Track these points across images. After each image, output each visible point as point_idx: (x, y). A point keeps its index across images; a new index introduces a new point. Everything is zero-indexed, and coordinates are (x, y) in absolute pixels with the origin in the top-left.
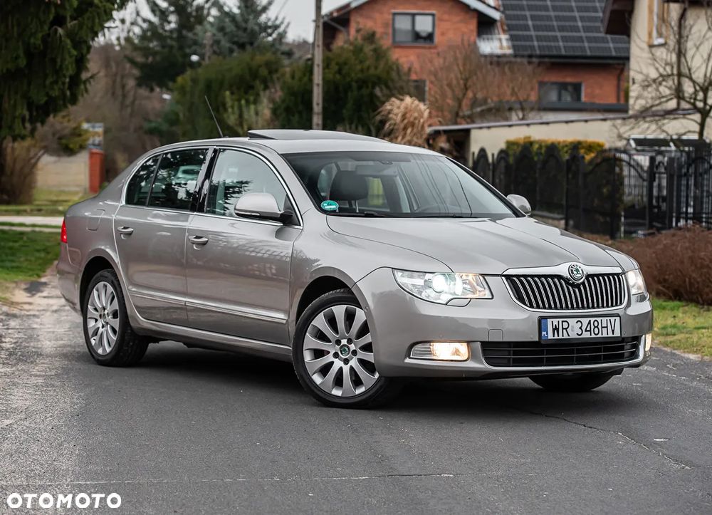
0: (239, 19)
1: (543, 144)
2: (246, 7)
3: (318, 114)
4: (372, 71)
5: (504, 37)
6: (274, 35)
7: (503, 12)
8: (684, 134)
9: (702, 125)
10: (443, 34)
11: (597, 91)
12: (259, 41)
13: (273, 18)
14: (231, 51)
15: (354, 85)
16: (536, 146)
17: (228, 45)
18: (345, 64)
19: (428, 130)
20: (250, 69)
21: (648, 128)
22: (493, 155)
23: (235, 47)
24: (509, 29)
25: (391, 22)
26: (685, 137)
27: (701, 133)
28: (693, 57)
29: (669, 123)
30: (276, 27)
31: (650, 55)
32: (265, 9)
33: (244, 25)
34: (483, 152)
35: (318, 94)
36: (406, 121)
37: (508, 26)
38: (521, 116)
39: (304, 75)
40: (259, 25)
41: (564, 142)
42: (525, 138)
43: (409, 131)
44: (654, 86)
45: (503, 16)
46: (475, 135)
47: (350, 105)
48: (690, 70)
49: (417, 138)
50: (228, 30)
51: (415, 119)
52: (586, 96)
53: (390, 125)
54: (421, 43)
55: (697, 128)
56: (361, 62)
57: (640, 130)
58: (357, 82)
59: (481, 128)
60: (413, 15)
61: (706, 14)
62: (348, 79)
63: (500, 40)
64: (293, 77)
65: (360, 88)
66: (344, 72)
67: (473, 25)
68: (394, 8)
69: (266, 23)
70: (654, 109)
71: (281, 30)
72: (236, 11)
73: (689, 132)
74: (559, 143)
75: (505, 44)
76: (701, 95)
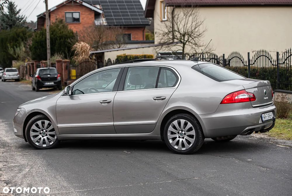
0: (9, 16)
1: (132, 56)
2: (11, 12)
3: (49, 49)
4: (64, 33)
5: (104, 19)
6: (22, 22)
7: (103, 11)
8: (177, 51)
9: (184, 47)
10: (83, 19)
11: (137, 36)
12: (17, 24)
13: (21, 16)
14: (7, 28)
15: (58, 38)
16: (129, 57)
17: (6, 26)
18: (54, 31)
19: (90, 53)
20: (16, 34)
21: (165, 49)
22: (113, 61)
23: (8, 26)
24: (105, 16)
25: (65, 16)
26: (177, 52)
27: (183, 50)
28: (179, 25)
29: (172, 47)
30: (22, 19)
31: (165, 25)
32: (18, 12)
33: (11, 18)
34: (109, 59)
35: (49, 42)
36: (82, 51)
37: (105, 15)
38: (119, 47)
39: (40, 36)
40: (16, 18)
41: (139, 55)
42: (124, 55)
43: (84, 54)
44: (167, 35)
45: (103, 12)
46: (106, 54)
47: (57, 45)
48: (178, 29)
49: (86, 56)
50: (5, 20)
51: (85, 49)
52: (132, 38)
53: (77, 52)
54: (75, 22)
55: (182, 49)
56: (60, 30)
57: (162, 50)
58: (59, 37)
59: (108, 52)
60: (72, 13)
61: (183, 10)
62: (56, 36)
63: (103, 20)
64: (36, 37)
65: (60, 39)
66: (54, 34)
67: (93, 15)
68: (66, 11)
69: (18, 17)
70: (168, 42)
71: (24, 20)
72: (8, 13)
73: (179, 50)
74: (138, 56)
75: (104, 21)
76: (183, 38)
